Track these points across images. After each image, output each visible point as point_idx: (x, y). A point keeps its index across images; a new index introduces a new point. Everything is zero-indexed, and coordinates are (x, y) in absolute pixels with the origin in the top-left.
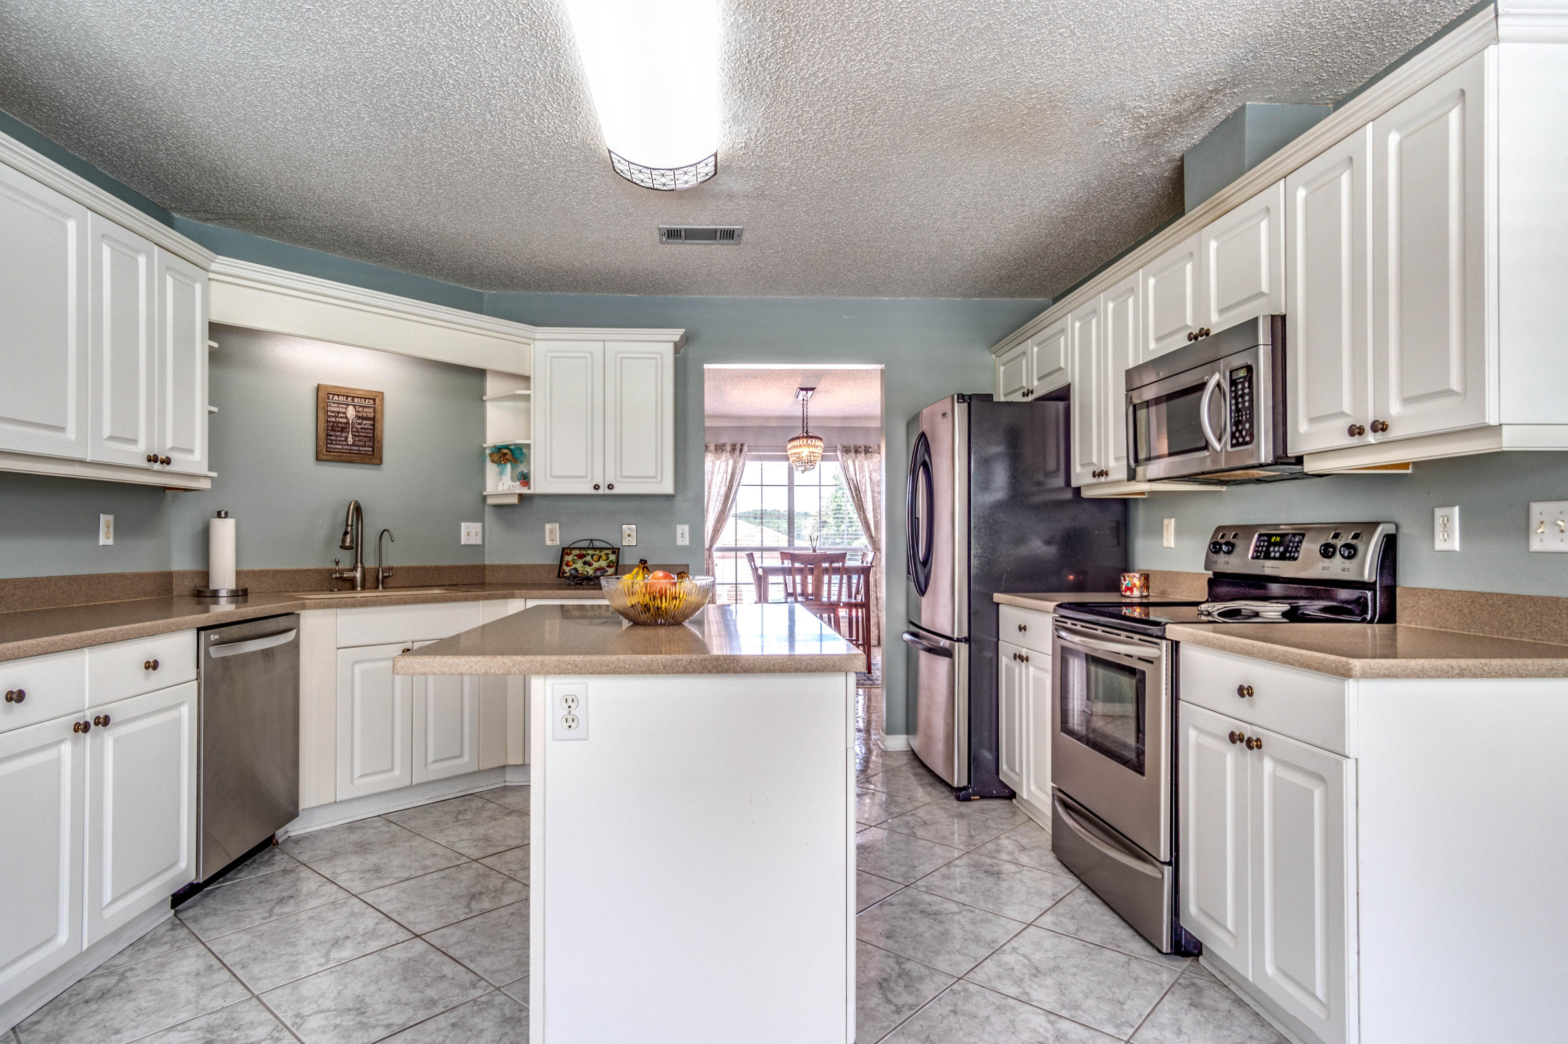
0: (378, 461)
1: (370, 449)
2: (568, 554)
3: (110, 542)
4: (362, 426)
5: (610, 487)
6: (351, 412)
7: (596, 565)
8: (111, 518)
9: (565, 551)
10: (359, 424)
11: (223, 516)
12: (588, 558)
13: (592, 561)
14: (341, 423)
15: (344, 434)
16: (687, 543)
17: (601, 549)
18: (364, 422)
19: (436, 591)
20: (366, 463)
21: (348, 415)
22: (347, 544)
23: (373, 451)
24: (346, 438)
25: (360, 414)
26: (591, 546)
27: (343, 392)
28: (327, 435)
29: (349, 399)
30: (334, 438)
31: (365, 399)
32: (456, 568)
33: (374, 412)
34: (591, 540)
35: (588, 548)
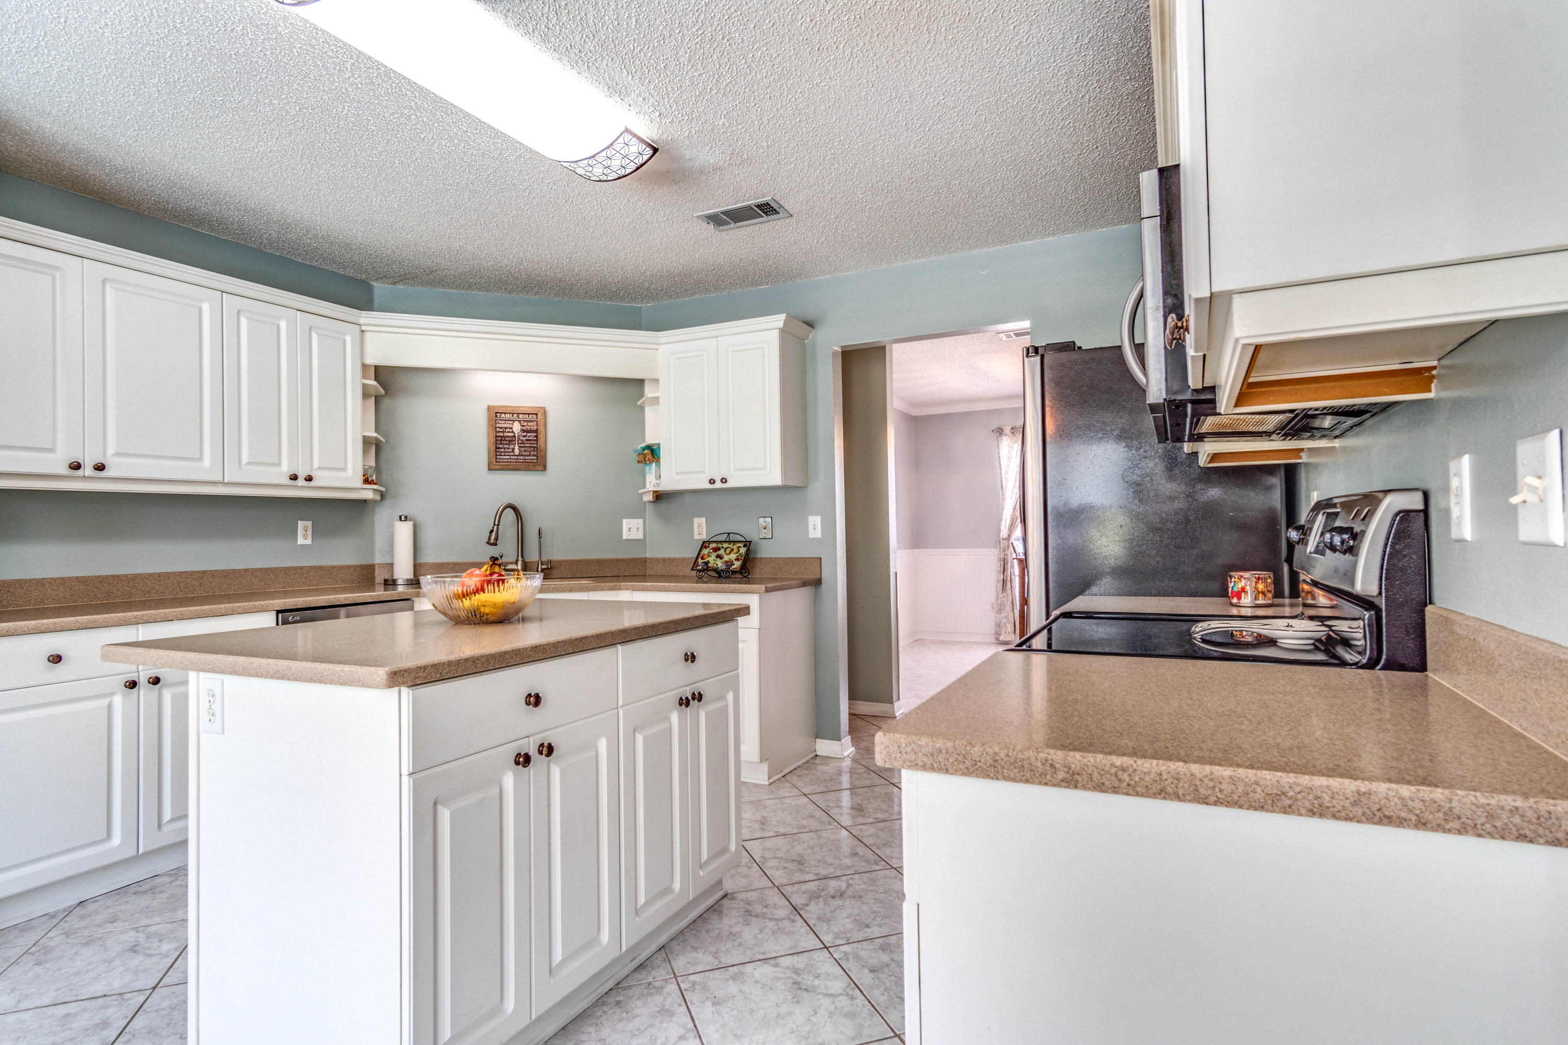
0: (541, 468)
1: (535, 458)
2: (706, 547)
3: (309, 541)
4: (527, 438)
5: (724, 480)
6: (517, 427)
7: (726, 558)
8: (309, 524)
9: (704, 545)
10: (524, 436)
11: (403, 519)
12: (721, 552)
13: (724, 554)
14: (508, 437)
15: (511, 447)
16: (819, 535)
17: (735, 542)
18: (529, 434)
19: (584, 582)
20: (531, 470)
21: (514, 430)
22: (492, 541)
23: (537, 459)
24: (513, 449)
25: (525, 428)
26: (728, 540)
27: (509, 410)
28: (496, 448)
29: (515, 415)
30: (503, 450)
31: (529, 414)
32: (617, 560)
33: (537, 425)
34: (729, 534)
35: (725, 542)
